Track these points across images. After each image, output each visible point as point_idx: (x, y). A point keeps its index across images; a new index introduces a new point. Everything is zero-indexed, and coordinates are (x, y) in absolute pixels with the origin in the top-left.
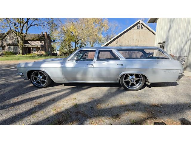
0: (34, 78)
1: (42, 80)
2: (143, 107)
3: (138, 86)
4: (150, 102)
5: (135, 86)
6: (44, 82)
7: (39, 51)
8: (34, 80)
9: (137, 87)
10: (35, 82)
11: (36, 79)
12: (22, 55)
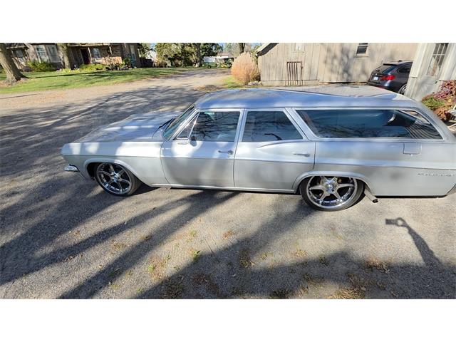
0: (102, 176)
1: (121, 180)
2: (344, 267)
3: (344, 200)
4: (364, 253)
5: (335, 201)
6: (125, 185)
7: (107, 56)
8: (105, 181)
9: (340, 203)
10: (107, 185)
11: (108, 178)
12: (69, 71)
